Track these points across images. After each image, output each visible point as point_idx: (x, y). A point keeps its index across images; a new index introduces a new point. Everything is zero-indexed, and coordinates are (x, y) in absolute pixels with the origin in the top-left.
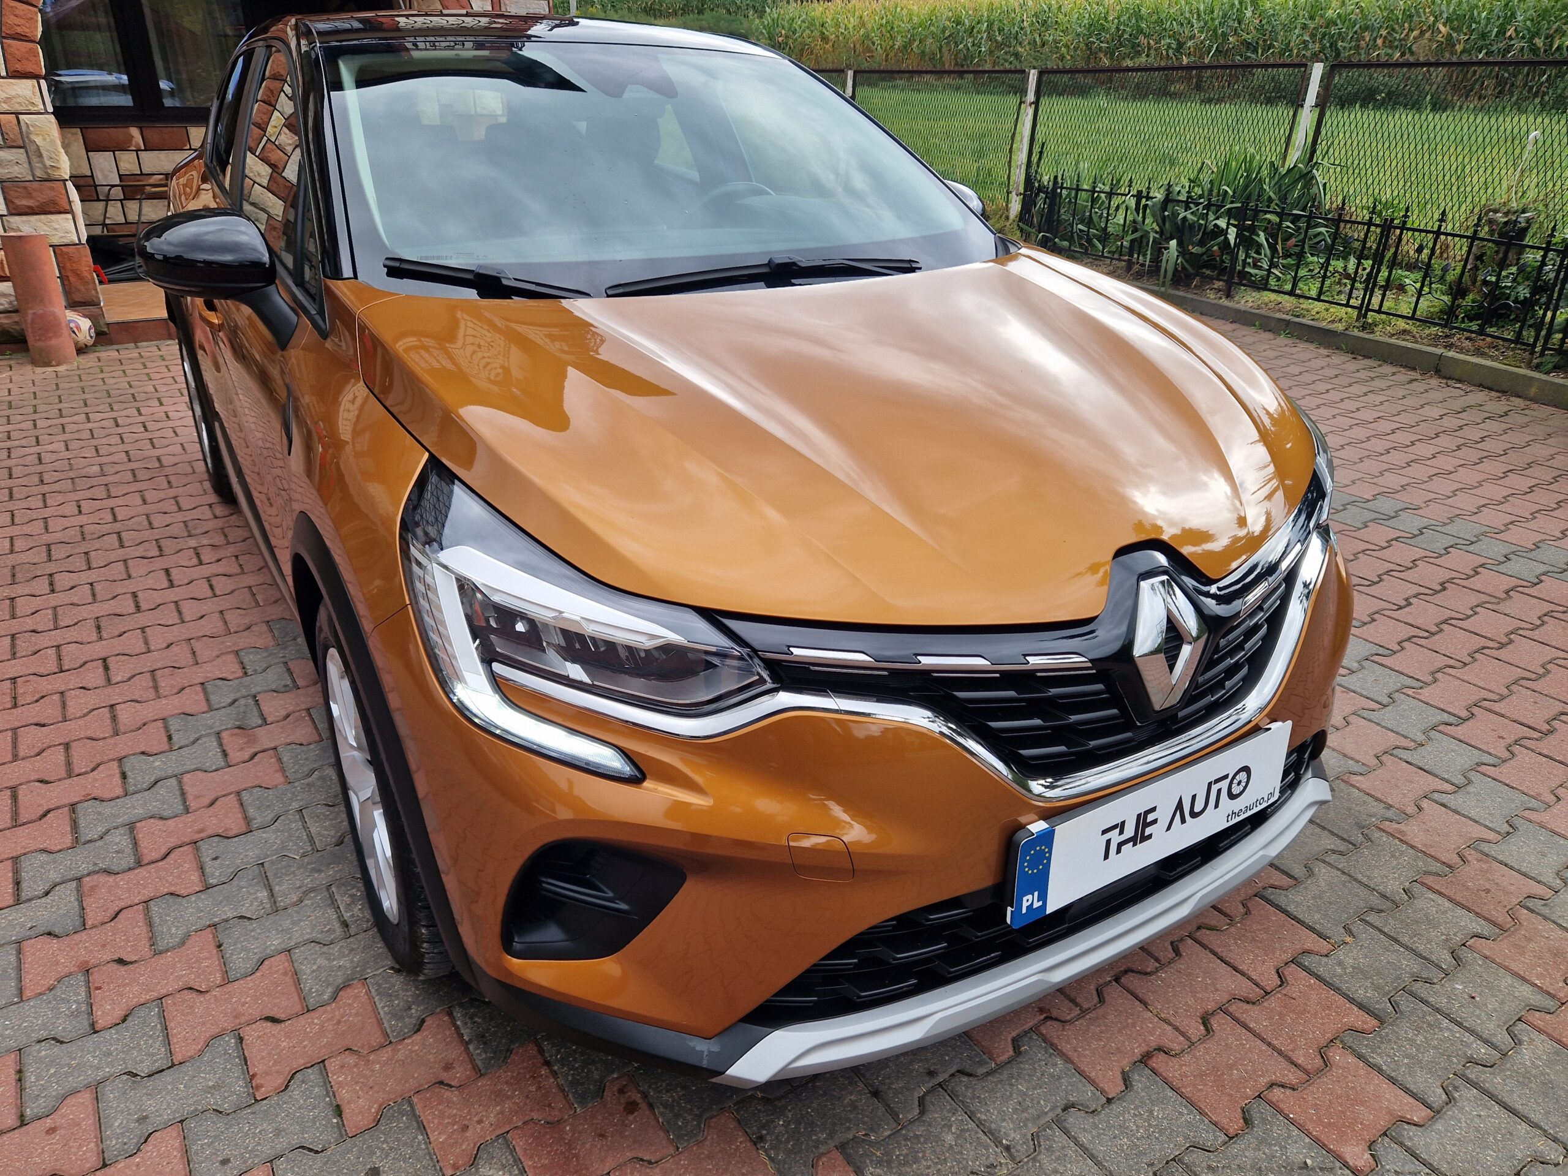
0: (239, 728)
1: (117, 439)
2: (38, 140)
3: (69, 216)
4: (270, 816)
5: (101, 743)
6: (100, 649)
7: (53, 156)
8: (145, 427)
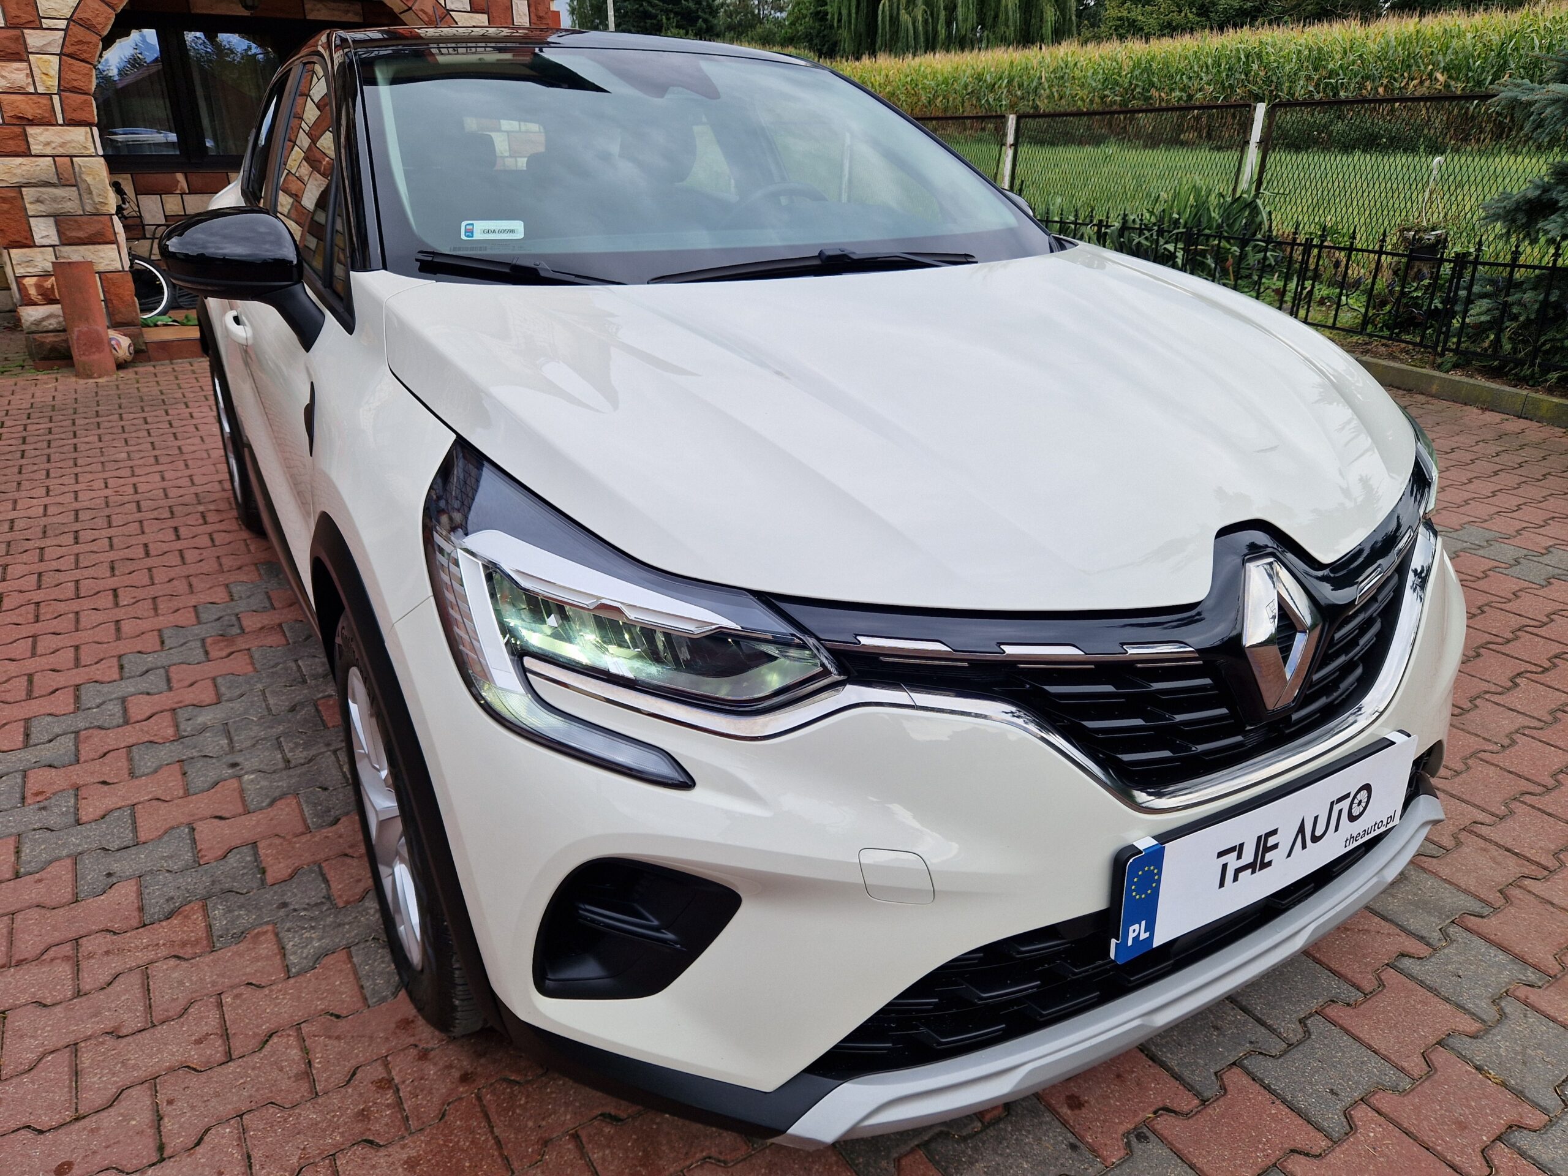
0: (221, 635)
1: (145, 433)
2: (89, 179)
3: (115, 246)
4: (238, 692)
5: (105, 646)
6: (112, 583)
7: (102, 193)
8: (171, 424)
